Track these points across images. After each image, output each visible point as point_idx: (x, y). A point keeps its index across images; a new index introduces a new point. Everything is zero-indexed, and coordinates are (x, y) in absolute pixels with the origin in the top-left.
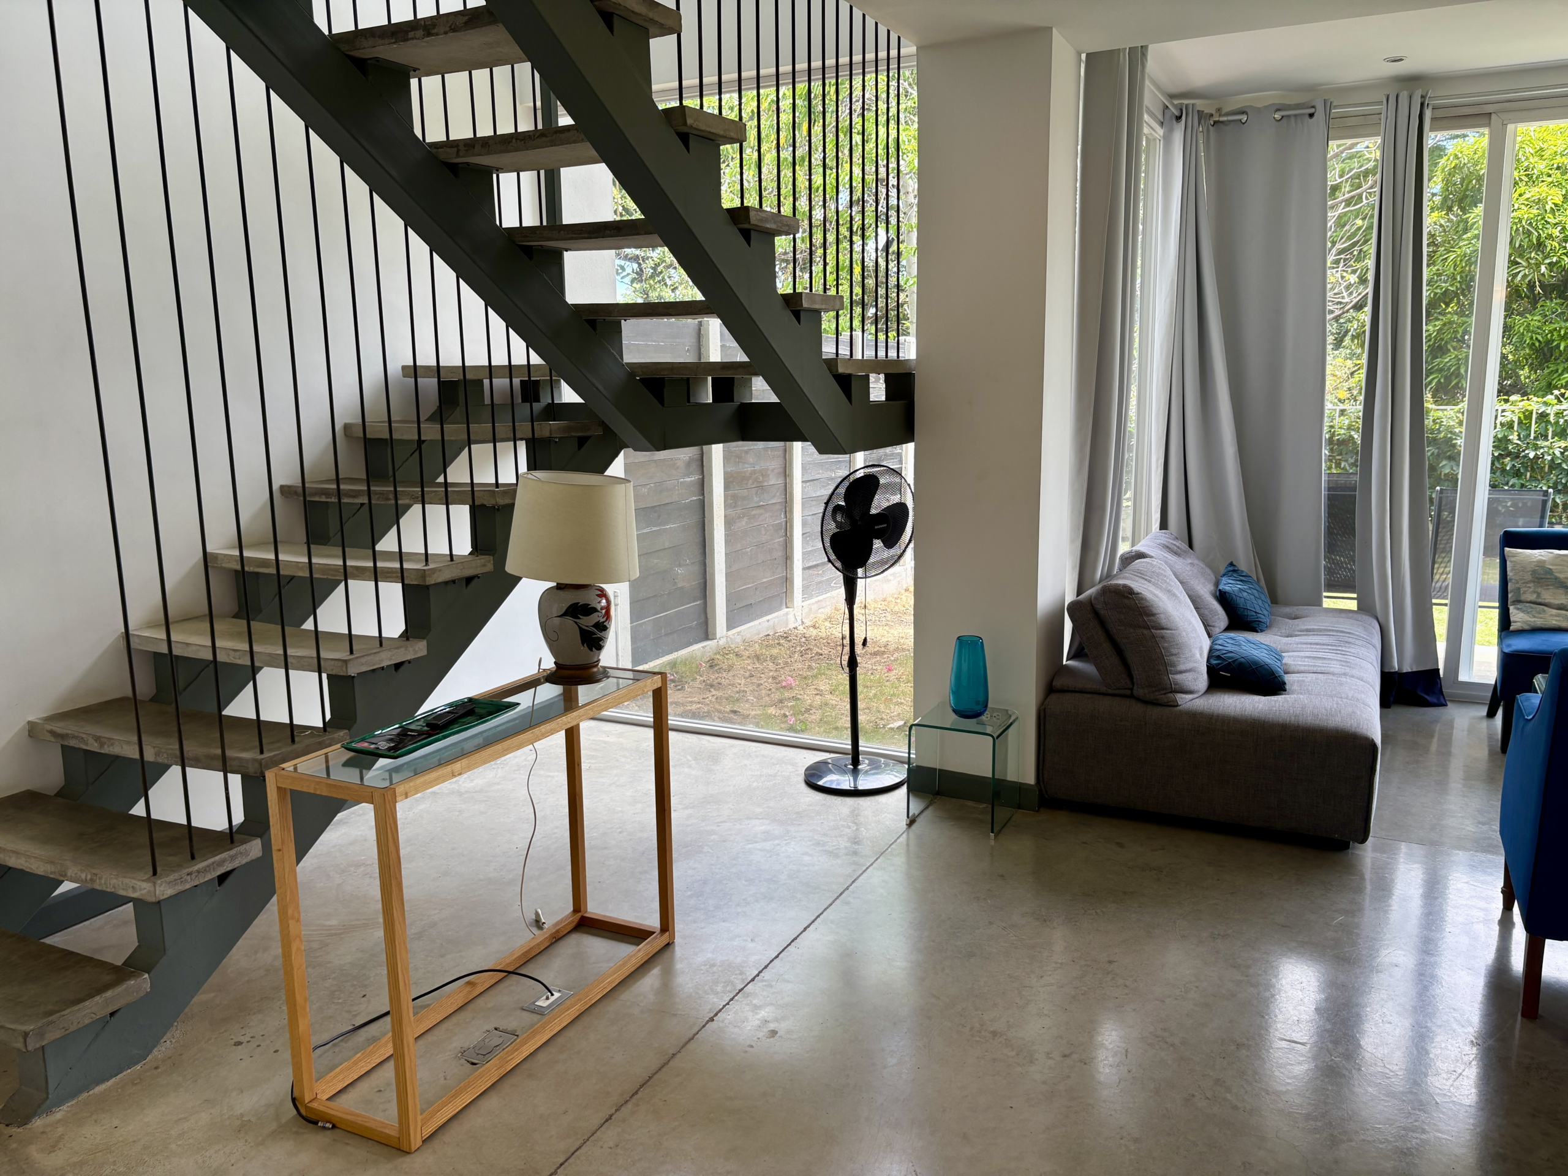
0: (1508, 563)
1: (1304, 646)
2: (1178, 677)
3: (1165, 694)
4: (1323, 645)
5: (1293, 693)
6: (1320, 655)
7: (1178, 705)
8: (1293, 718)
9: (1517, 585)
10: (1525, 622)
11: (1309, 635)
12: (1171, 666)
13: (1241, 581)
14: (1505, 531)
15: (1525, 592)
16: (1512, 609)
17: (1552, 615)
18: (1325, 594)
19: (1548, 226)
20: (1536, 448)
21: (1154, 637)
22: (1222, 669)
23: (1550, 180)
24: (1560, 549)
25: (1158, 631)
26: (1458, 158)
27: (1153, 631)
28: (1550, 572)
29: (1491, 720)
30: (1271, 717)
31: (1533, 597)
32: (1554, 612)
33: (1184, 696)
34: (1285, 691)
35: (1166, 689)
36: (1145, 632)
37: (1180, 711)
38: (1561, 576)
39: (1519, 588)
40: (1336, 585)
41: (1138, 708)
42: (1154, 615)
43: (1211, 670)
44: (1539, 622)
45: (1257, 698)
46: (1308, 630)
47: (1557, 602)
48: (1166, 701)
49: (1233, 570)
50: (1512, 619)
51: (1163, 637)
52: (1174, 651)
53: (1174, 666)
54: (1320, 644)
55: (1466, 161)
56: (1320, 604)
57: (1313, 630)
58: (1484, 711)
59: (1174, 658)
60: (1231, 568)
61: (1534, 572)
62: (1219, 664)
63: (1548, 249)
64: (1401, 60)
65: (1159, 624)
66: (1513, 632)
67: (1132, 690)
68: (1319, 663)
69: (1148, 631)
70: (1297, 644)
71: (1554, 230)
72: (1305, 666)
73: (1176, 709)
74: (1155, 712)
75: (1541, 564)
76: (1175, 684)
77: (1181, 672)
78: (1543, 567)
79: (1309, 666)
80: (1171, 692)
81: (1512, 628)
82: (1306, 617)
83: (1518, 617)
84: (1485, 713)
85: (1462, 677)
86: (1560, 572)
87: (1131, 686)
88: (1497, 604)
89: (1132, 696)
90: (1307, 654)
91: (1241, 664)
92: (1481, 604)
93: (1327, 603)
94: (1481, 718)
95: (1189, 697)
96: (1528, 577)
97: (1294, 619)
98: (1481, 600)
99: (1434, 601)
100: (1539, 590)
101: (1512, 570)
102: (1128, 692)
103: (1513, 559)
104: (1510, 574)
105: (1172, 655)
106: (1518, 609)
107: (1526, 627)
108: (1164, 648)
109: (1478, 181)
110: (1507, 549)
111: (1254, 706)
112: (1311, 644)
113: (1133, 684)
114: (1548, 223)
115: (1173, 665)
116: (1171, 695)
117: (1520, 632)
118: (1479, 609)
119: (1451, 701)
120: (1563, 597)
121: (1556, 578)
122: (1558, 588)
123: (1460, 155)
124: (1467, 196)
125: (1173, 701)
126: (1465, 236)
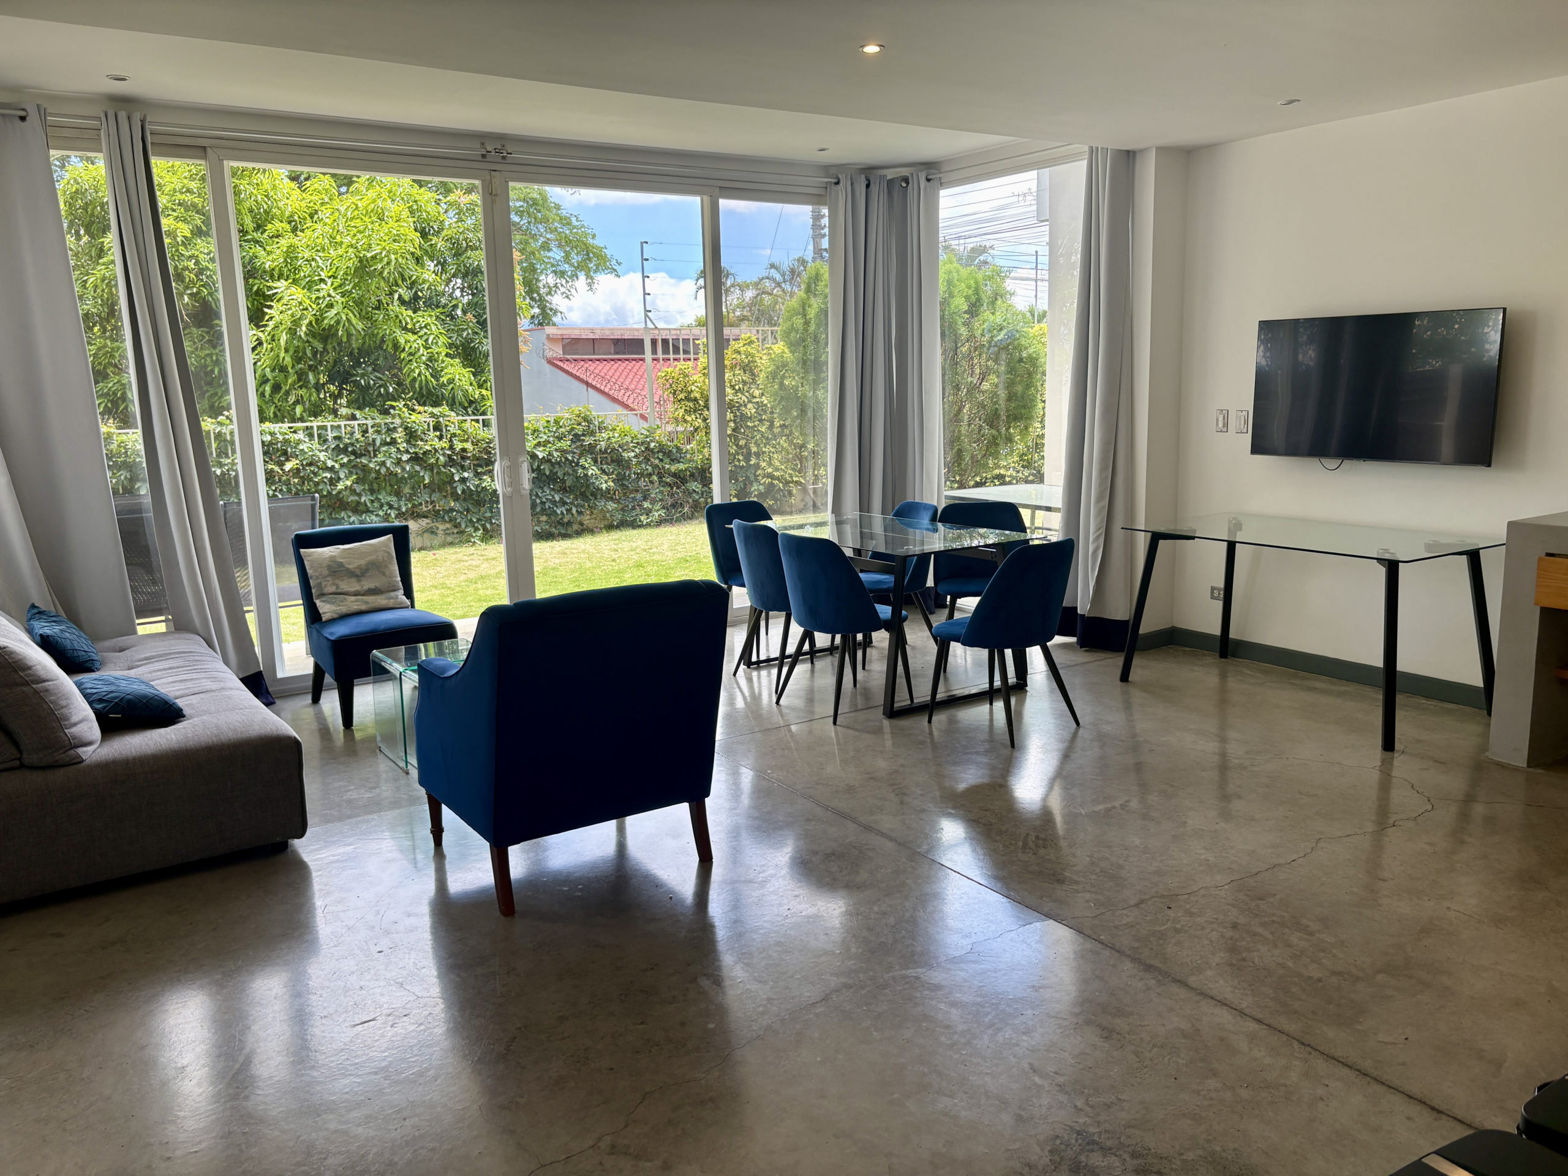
0: (306, 562)
1: (159, 673)
2: (74, 730)
3: (65, 752)
4: (178, 667)
5: (191, 717)
6: (184, 677)
7: (83, 761)
8: (214, 738)
9: (318, 581)
10: (333, 612)
11: (153, 663)
12: (65, 720)
13: (54, 621)
14: (296, 535)
15: (325, 586)
16: (318, 603)
17: (352, 602)
18: (138, 621)
19: (183, 258)
20: (221, 465)
21: (36, 692)
22: (109, 712)
23: (175, 214)
24: (343, 544)
25: (40, 685)
26: (78, 183)
27: (34, 686)
28: (341, 565)
29: (317, 707)
30: (191, 744)
31: (333, 589)
32: (353, 598)
33: (85, 749)
34: (184, 716)
35: (65, 747)
36: (25, 689)
37: (88, 766)
38: (350, 567)
39: (320, 583)
40: (145, 610)
41: (37, 777)
42: (29, 668)
43: (101, 717)
44: (344, 609)
45: (162, 731)
46: (146, 659)
47: (352, 590)
48: (68, 759)
49: (38, 612)
50: (321, 612)
51: (47, 690)
52: (63, 703)
53: (68, 719)
54: (174, 668)
55: (87, 187)
56: (135, 632)
57: (153, 657)
58: (309, 699)
59: (64, 711)
60: (35, 611)
61: (329, 567)
62: (105, 707)
63: (187, 280)
64: (124, 79)
65: (39, 677)
66: (325, 622)
67: (20, 759)
68: (189, 684)
69: (29, 687)
70: (150, 673)
71: (189, 263)
72: (178, 690)
73: (81, 765)
74: (59, 775)
75: (332, 559)
76: (74, 739)
77: (75, 724)
78: (335, 562)
79: (182, 689)
80: (70, 749)
81: (324, 619)
82: (134, 646)
83: (326, 609)
84: (310, 701)
85: (280, 675)
86: (349, 564)
87: (19, 755)
88: (301, 602)
89: (22, 766)
90: (171, 679)
91: (129, 701)
92: (281, 604)
93: (141, 630)
94: (308, 706)
95: (90, 749)
96: (326, 572)
97: (120, 651)
98: (280, 601)
99: (245, 609)
100: (337, 582)
101: (311, 568)
102: (17, 763)
103: (309, 558)
104: (310, 571)
105: (62, 707)
106: (324, 601)
107: (335, 616)
108: (51, 703)
109: (102, 208)
110: (302, 550)
111: (167, 739)
112: (165, 669)
113: (21, 752)
114: (183, 255)
115: (66, 718)
116: (72, 752)
117: (332, 621)
118: (281, 610)
119: (278, 698)
120: (356, 584)
121: (348, 569)
122: (350, 577)
123: (80, 180)
124: (93, 222)
125: (76, 758)
126: (100, 261)
